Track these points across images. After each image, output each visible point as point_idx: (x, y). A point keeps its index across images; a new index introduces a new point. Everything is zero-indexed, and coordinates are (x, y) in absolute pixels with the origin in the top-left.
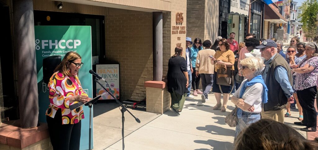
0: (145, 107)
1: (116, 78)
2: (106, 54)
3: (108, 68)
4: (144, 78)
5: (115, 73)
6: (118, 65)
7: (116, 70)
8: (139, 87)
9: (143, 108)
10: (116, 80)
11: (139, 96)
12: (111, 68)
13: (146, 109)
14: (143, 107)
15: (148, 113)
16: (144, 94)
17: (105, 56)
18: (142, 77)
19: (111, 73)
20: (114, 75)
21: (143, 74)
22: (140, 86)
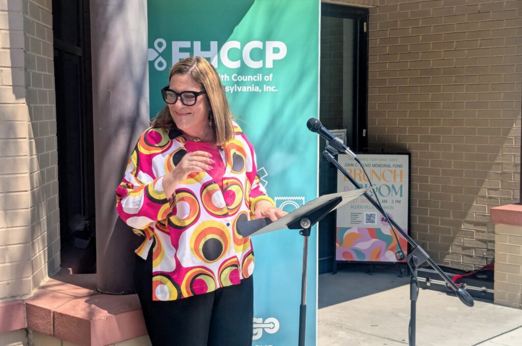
0: (490, 291)
1: (398, 197)
2: (369, 126)
3: (374, 166)
4: (490, 198)
5: (395, 180)
6: (407, 157)
7: (398, 172)
8: (472, 228)
9: (484, 292)
10: (399, 202)
11: (471, 257)
12: (385, 166)
13: (492, 294)
14: (484, 288)
15: (499, 307)
16: (488, 250)
17: (367, 132)
18: (484, 197)
19: (383, 182)
20: (393, 186)
21: (486, 185)
22: (477, 224)
